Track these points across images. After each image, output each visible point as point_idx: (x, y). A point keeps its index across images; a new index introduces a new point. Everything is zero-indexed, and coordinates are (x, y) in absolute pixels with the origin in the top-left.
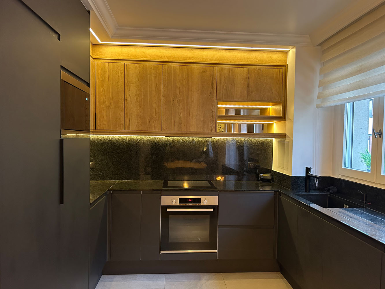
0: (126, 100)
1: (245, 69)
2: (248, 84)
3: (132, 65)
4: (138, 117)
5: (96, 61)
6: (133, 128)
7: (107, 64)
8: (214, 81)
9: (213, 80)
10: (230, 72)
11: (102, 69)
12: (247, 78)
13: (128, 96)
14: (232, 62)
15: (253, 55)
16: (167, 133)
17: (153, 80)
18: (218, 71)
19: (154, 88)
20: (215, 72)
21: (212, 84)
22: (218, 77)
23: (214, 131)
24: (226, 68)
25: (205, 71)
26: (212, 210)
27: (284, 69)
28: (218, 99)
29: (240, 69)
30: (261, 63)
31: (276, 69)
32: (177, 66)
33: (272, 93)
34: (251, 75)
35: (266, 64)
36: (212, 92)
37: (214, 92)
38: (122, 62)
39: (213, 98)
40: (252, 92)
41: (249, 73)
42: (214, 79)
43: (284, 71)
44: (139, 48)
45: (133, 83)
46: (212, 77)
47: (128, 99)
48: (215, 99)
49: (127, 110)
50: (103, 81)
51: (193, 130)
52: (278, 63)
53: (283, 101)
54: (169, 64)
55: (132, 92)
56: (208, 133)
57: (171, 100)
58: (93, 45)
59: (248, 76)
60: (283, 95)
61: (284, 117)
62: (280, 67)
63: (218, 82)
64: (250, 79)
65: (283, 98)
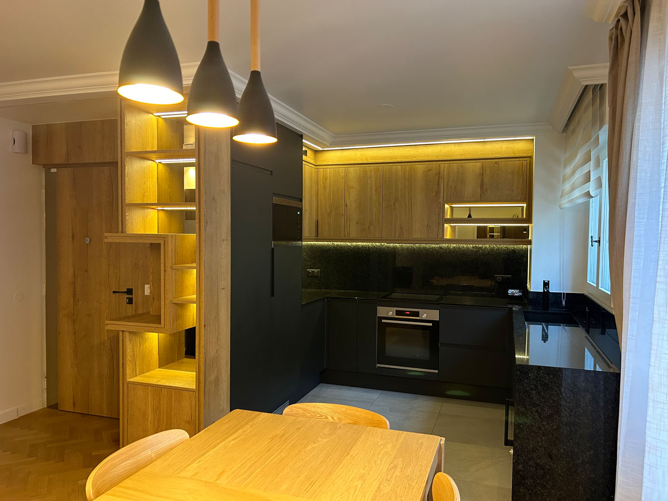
0: (346, 206)
1: (479, 164)
2: (482, 182)
3: (352, 169)
4: (357, 223)
5: (318, 167)
6: (353, 235)
7: (329, 170)
8: (440, 180)
10: (459, 168)
11: (323, 175)
12: (480, 174)
13: (348, 202)
14: (463, 157)
15: (488, 147)
16: (387, 240)
17: (374, 184)
18: (446, 169)
19: (374, 192)
20: (442, 170)
21: (438, 184)
22: (445, 176)
23: (440, 236)
24: (455, 165)
25: (430, 170)
26: (431, 324)
27: (528, 161)
28: (445, 200)
29: (470, 165)
30: (499, 156)
31: (517, 162)
32: (399, 167)
33: (513, 191)
34: (485, 171)
35: (506, 156)
36: (438, 193)
37: (440, 192)
38: (342, 166)
39: (439, 199)
40: (486, 191)
41: (482, 168)
42: (440, 178)
43: (528, 163)
44: (359, 150)
45: (353, 188)
46: (438, 175)
47: (348, 205)
48: (441, 200)
49: (347, 216)
50: (325, 187)
51: (416, 236)
52: (521, 153)
53: (527, 200)
54: (390, 164)
55: (353, 196)
56: (433, 239)
57: (392, 203)
58: (316, 152)
59: (482, 172)
60: (527, 193)
61: (529, 219)
62: (524, 159)
63: (446, 181)
64: (484, 175)
65: (527, 196)
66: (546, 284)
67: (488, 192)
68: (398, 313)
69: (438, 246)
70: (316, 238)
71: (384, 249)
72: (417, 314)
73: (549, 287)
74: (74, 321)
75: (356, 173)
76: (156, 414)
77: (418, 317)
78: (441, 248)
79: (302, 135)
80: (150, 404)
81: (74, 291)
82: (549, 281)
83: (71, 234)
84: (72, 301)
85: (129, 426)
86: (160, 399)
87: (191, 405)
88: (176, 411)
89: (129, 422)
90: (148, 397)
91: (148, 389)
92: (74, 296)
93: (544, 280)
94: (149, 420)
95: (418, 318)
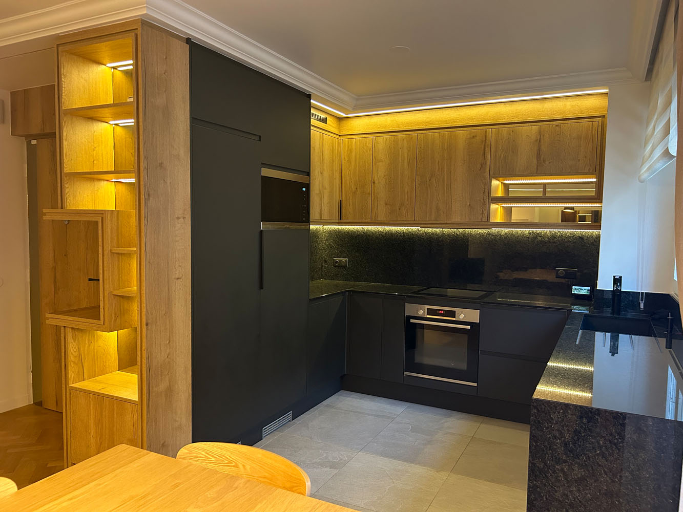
0: (374, 182)
1: (535, 128)
2: (539, 150)
3: (381, 139)
4: (386, 204)
5: (342, 137)
6: (381, 218)
7: (355, 140)
8: (486, 149)
10: (510, 134)
11: (348, 147)
12: (537, 140)
13: (376, 178)
14: (516, 120)
15: (548, 105)
16: (421, 224)
17: (406, 155)
18: (493, 135)
19: (406, 166)
20: (489, 135)
21: (484, 154)
22: (493, 142)
23: (485, 219)
24: (505, 130)
25: (474, 137)
26: (469, 327)
27: (600, 122)
28: (492, 173)
29: (526, 128)
30: (561, 117)
31: (585, 124)
32: (436, 133)
33: (579, 160)
34: (543, 136)
35: (571, 116)
36: (483, 165)
37: (486, 164)
38: (370, 135)
39: (484, 173)
40: (544, 161)
41: (540, 132)
42: (486, 147)
43: (600, 124)
44: (390, 115)
45: (382, 161)
46: (484, 143)
47: (376, 182)
48: (487, 174)
49: (374, 195)
50: (349, 161)
51: (456, 218)
52: (591, 112)
53: (597, 172)
54: (425, 131)
55: (381, 172)
56: (476, 223)
57: (428, 180)
58: (340, 119)
59: (539, 138)
60: (598, 163)
61: (598, 198)
62: (594, 119)
63: (493, 150)
64: (542, 141)
65: (598, 167)
66: (617, 281)
67: (547, 163)
68: (430, 311)
69: (486, 231)
70: (340, 221)
71: (421, 235)
72: (453, 314)
73: (621, 285)
75: (385, 143)
76: (98, 428)
77: (455, 317)
78: (489, 234)
79: (310, 95)
80: (92, 416)
81: (55, 277)
82: (621, 277)
84: (53, 289)
86: (102, 411)
87: (133, 420)
88: (118, 426)
92: (55, 282)
93: (615, 275)
95: (454, 319)
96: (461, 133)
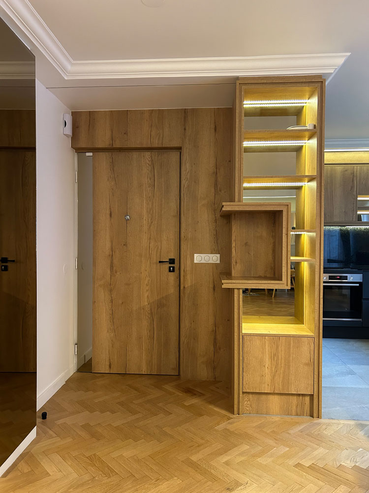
9: (353, 178)
10: (368, 170)
18: (358, 170)
20: (355, 170)
21: (353, 181)
22: (358, 175)
23: (354, 220)
24: (365, 168)
25: (346, 170)
26: (358, 285)
28: (358, 193)
36: (352, 187)
37: (354, 187)
39: (353, 192)
46: (352, 175)
48: (355, 193)
51: (337, 219)
63: (358, 179)
68: (330, 278)
72: (346, 278)
74: (111, 291)
76: (274, 360)
77: (348, 280)
80: (267, 352)
81: (112, 263)
83: (108, 212)
84: (109, 272)
85: (244, 373)
86: (277, 347)
87: (310, 350)
88: (294, 356)
89: (244, 370)
90: (265, 346)
91: (265, 338)
92: (112, 267)
94: (267, 366)
96: (339, 168)
